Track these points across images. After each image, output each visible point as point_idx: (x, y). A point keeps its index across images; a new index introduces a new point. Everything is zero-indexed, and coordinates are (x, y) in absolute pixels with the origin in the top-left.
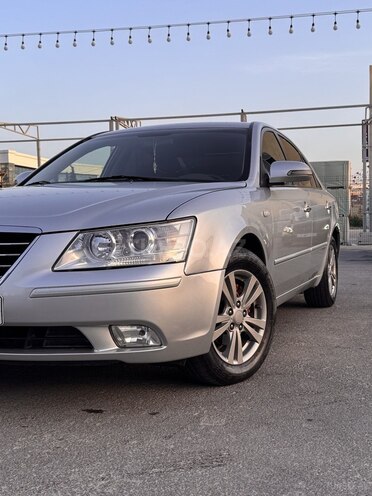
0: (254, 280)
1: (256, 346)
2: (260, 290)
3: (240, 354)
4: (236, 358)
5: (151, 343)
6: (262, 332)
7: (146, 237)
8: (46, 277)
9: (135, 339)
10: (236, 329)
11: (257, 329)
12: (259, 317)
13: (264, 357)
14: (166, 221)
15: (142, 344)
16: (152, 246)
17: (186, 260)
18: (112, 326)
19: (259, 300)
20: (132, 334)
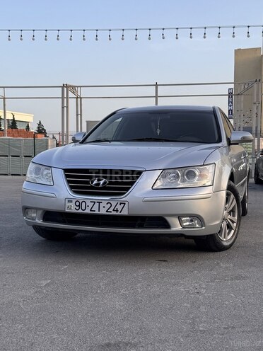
0: (232, 196)
1: (233, 231)
2: (235, 202)
3: (226, 235)
4: (225, 237)
5: (197, 226)
6: (235, 224)
7: (195, 174)
8: (149, 192)
9: (188, 223)
10: (225, 222)
11: (233, 222)
12: (234, 216)
13: (236, 237)
14: (203, 165)
15: (192, 226)
16: (197, 178)
17: (212, 185)
18: (180, 217)
19: (234, 207)
20: (187, 221)
